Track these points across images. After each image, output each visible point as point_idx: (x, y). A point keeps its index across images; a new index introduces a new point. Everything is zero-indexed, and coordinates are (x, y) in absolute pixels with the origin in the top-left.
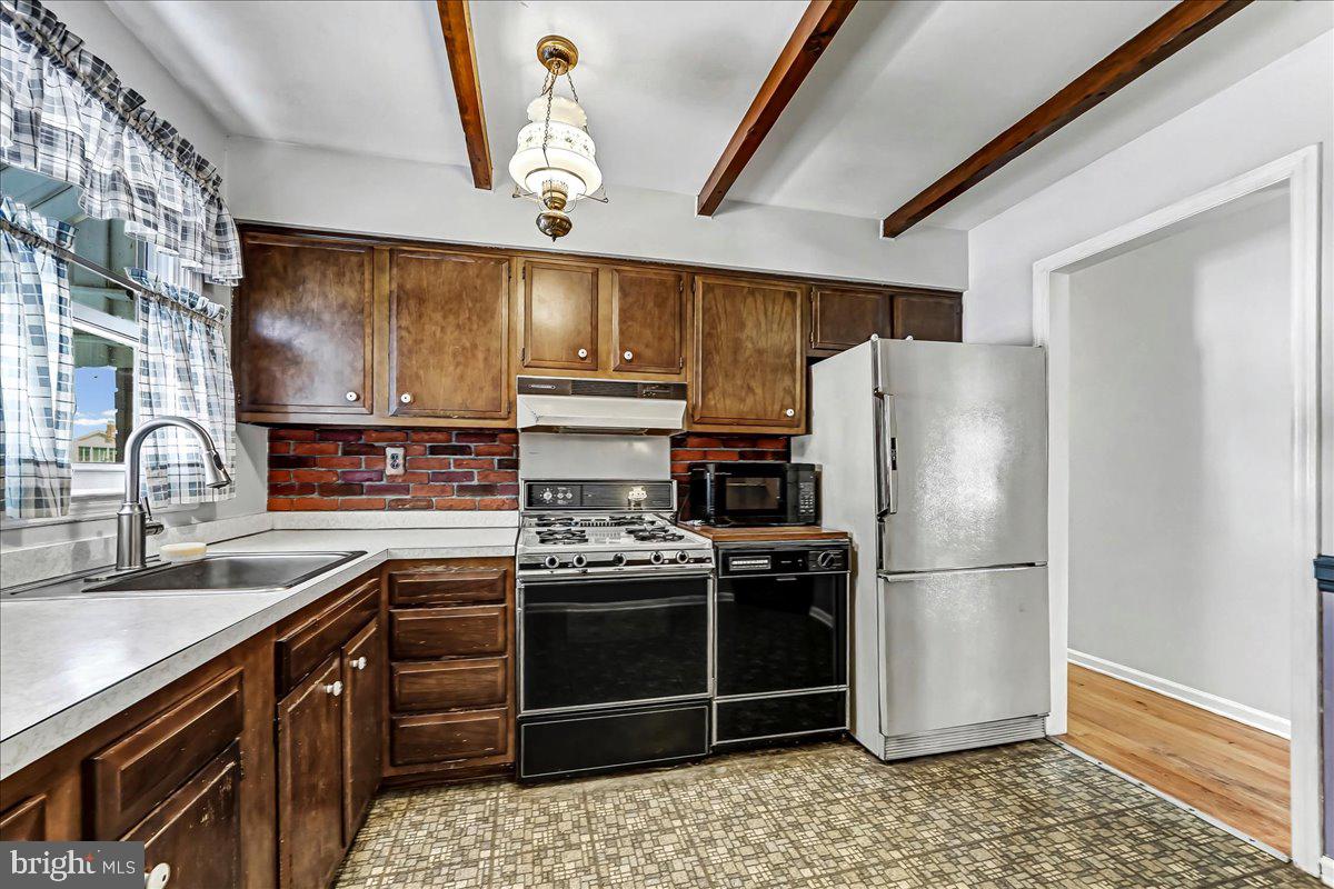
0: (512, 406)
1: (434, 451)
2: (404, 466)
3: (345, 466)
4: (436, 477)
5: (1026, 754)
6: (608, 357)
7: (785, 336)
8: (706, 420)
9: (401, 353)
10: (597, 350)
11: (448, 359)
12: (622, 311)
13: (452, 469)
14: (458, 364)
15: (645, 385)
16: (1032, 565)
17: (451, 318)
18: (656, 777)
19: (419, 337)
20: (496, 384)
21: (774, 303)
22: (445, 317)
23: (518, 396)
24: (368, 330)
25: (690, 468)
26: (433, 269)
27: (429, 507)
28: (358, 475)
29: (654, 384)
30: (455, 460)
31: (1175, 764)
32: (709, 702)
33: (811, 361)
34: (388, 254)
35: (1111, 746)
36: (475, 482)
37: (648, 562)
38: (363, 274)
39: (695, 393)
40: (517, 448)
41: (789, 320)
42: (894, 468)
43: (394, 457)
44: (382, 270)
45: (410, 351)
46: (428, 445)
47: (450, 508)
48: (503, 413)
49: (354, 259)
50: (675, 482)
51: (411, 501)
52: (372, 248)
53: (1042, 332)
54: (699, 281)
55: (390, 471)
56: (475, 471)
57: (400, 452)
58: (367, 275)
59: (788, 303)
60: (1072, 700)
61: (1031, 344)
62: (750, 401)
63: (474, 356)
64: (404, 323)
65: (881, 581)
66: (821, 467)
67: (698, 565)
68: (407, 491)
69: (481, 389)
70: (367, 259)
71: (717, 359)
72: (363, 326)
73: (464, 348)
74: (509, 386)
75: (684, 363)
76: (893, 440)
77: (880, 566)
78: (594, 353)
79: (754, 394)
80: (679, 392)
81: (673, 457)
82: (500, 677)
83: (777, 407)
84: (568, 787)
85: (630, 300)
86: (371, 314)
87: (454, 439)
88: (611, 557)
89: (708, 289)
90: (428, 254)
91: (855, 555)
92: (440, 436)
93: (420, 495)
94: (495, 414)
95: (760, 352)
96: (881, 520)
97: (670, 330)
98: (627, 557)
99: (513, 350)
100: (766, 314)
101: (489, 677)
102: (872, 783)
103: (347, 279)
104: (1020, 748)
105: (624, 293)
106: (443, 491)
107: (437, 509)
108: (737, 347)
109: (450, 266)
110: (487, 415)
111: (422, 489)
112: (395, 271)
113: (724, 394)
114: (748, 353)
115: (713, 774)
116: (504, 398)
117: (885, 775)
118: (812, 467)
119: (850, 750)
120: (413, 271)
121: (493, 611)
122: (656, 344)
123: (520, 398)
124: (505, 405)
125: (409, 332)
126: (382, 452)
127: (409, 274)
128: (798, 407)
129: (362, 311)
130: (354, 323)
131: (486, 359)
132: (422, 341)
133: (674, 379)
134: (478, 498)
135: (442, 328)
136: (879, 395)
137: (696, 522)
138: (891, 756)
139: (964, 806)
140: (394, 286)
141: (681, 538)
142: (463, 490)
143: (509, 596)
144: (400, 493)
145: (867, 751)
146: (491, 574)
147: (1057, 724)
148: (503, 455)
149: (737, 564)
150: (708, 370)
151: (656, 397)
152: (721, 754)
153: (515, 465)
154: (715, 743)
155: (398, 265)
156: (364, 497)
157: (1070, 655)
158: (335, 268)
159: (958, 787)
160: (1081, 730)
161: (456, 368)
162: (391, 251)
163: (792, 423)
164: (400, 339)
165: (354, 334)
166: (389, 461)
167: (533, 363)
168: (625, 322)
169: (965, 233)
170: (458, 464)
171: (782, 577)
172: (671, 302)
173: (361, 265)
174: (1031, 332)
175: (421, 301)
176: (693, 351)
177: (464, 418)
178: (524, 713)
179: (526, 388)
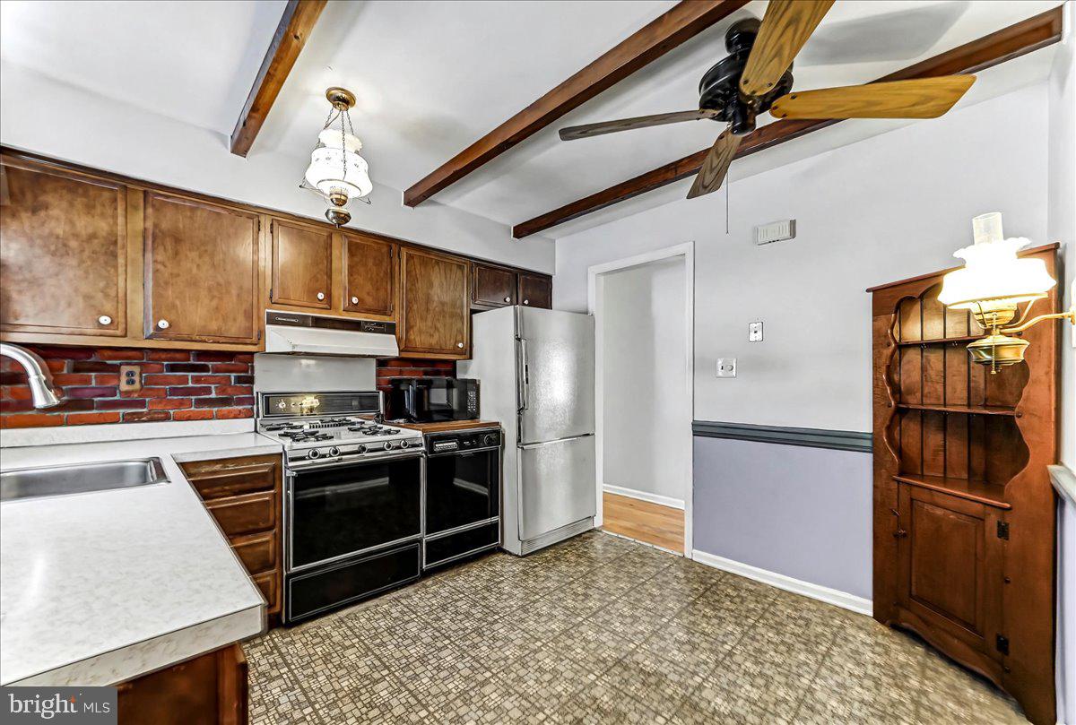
0: (261, 334)
1: (173, 368)
2: (141, 381)
3: (71, 383)
4: (174, 391)
5: (586, 538)
6: (339, 299)
7: (457, 294)
8: (409, 349)
9: (156, 284)
10: (331, 295)
11: (203, 293)
12: (350, 267)
13: (190, 385)
14: (213, 297)
15: (366, 322)
16: (588, 435)
17: (207, 259)
18: (388, 597)
19: (175, 271)
20: (249, 316)
21: (451, 270)
22: (200, 257)
23: (267, 326)
24: (121, 261)
25: (391, 382)
26: (189, 214)
27: (167, 418)
28: (87, 391)
29: (373, 323)
30: (192, 377)
31: (646, 529)
32: (420, 541)
33: (473, 312)
34: (142, 195)
35: (621, 527)
36: (213, 395)
37: (383, 449)
38: (116, 209)
39: (401, 329)
40: (253, 367)
41: (460, 283)
42: (527, 383)
43: (130, 374)
44: (136, 208)
45: (166, 283)
46: (165, 363)
47: (188, 419)
48: (254, 339)
49: (106, 195)
50: (381, 392)
51: (148, 413)
52: (126, 187)
53: (592, 308)
54: (404, 251)
55: (124, 386)
56: (213, 386)
57: (137, 369)
58: (120, 211)
59: (459, 273)
60: (605, 508)
61: (586, 313)
62: (436, 336)
63: (228, 292)
64: (160, 258)
65: (520, 450)
66: (479, 381)
67: (413, 449)
68: (142, 404)
69: (235, 320)
70: (120, 196)
71: (415, 307)
72: (115, 256)
73: (219, 284)
74: (259, 318)
75: (394, 309)
76: (526, 366)
77: (519, 441)
78: (329, 296)
79: (438, 330)
80: (389, 329)
81: (379, 374)
82: (271, 547)
83: (453, 342)
84: (326, 618)
85: (356, 259)
86: (124, 247)
87: (191, 358)
88: (356, 448)
89: (410, 257)
90: (184, 200)
91: (504, 435)
92: (178, 356)
93: (159, 407)
94: (248, 341)
95: (443, 304)
96: (519, 414)
97: (384, 284)
98: (368, 446)
99: (262, 290)
100: (446, 278)
101: (262, 548)
102: (517, 568)
103: (99, 210)
104: (583, 535)
105: (351, 254)
106: (181, 404)
107: (175, 420)
108: (428, 300)
109: (205, 214)
110: (241, 340)
111: (160, 403)
112: (150, 210)
113: (420, 332)
114: (435, 304)
115: (426, 587)
116: (255, 327)
117: (524, 563)
118: (474, 381)
119: (501, 556)
120: (168, 214)
121: (265, 496)
122: (374, 294)
123: (269, 328)
124: (255, 333)
125: (165, 266)
126: (116, 369)
127: (165, 216)
128: (465, 340)
129: (115, 243)
130: (106, 252)
131: (238, 295)
132: (178, 275)
133: (387, 319)
134: (215, 409)
135: (198, 266)
136: (519, 340)
137: (402, 421)
138: (525, 553)
139: (563, 568)
140: (149, 224)
141: (398, 432)
142: (200, 403)
143: (278, 483)
144: (136, 407)
145: (510, 554)
146: (263, 468)
147: (598, 522)
148: (241, 372)
149: (439, 446)
150: (410, 314)
151: (374, 332)
152: (427, 574)
153: (251, 380)
154: (424, 567)
155: (153, 206)
156: (95, 412)
157: (604, 487)
158: (84, 200)
159: (559, 560)
160: (609, 521)
161: (211, 300)
162: (145, 192)
163: (461, 352)
164: (156, 271)
165: (106, 263)
166: (124, 379)
167: (281, 301)
168: (352, 275)
169: (553, 241)
170: (196, 380)
171: (464, 452)
172: (385, 264)
173: (115, 200)
174: (587, 305)
175: (177, 240)
176: (398, 301)
177: (218, 343)
178: (293, 570)
179: (273, 320)
